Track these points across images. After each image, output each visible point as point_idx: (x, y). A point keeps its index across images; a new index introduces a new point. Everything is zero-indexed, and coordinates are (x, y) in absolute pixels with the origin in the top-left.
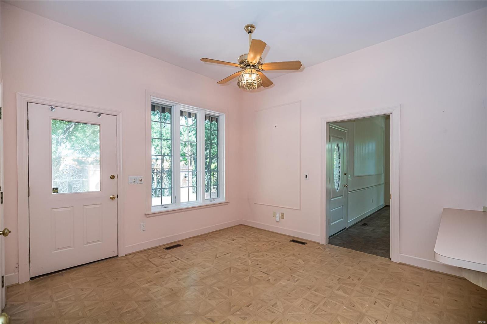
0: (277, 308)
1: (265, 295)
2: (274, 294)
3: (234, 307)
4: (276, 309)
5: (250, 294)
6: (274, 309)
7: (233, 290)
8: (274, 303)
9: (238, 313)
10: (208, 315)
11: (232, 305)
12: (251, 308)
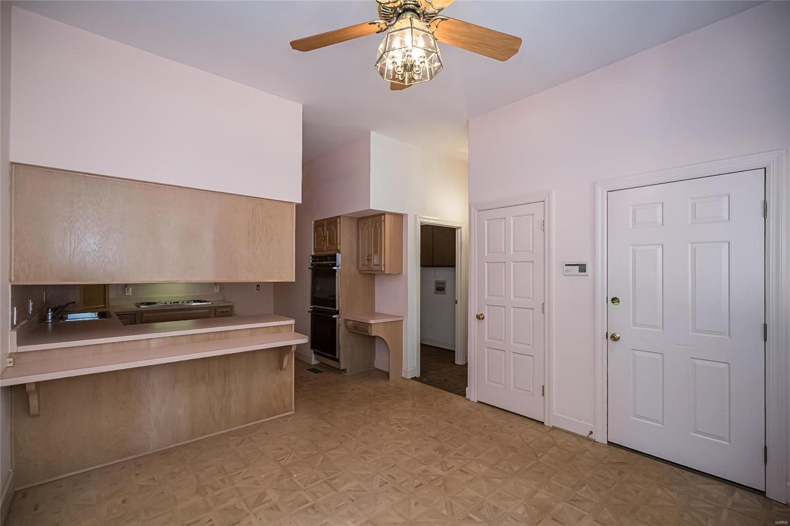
0: (382, 480)
1: (392, 501)
2: (377, 500)
3: (440, 484)
4: (384, 479)
5: (416, 504)
6: (387, 479)
7: (445, 512)
8: (382, 487)
9: (434, 478)
10: (470, 477)
11: (443, 487)
12: (417, 482)
